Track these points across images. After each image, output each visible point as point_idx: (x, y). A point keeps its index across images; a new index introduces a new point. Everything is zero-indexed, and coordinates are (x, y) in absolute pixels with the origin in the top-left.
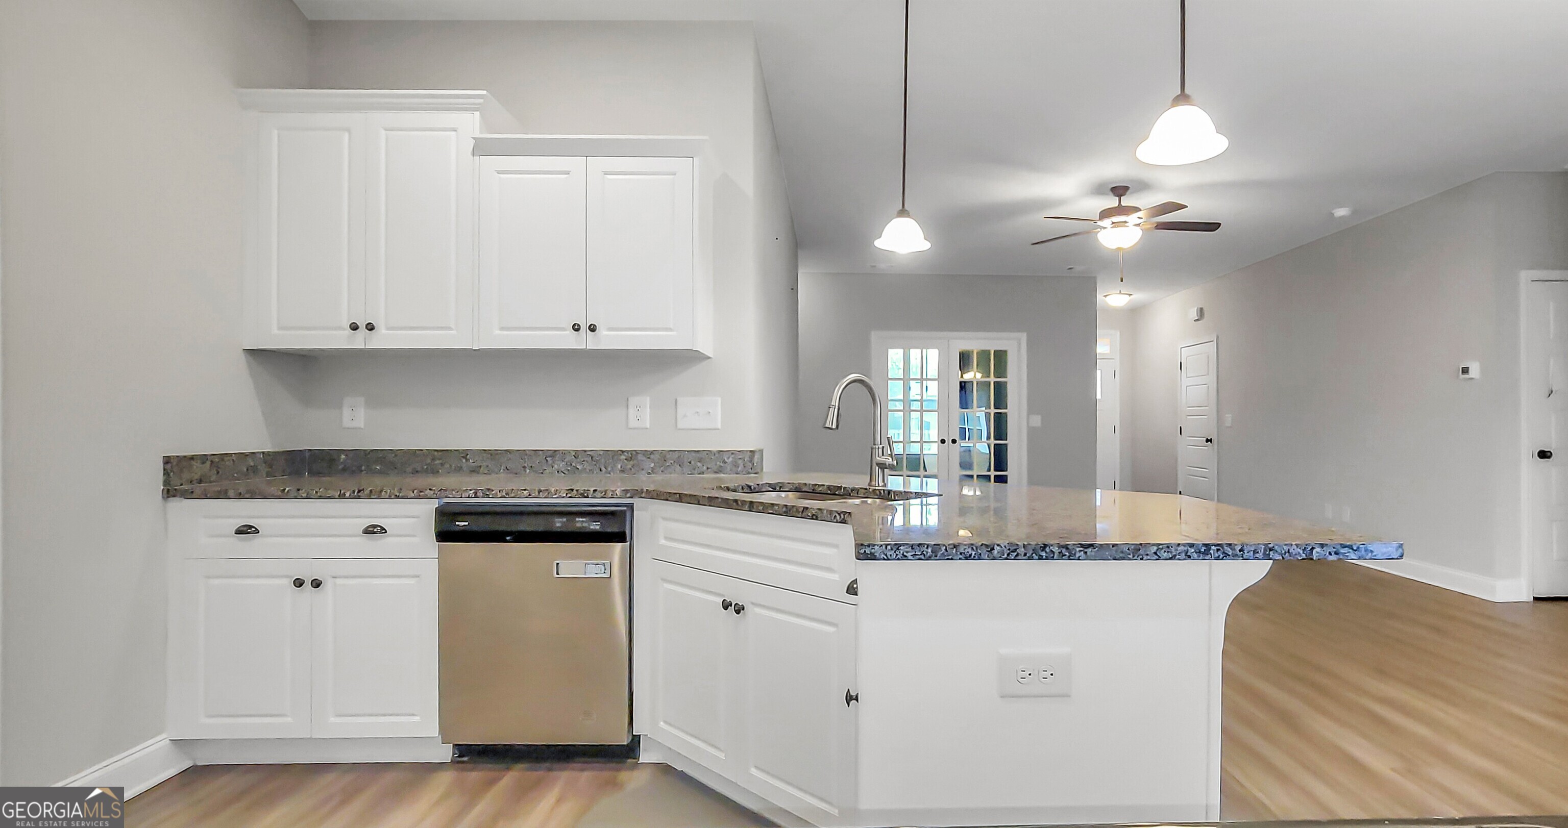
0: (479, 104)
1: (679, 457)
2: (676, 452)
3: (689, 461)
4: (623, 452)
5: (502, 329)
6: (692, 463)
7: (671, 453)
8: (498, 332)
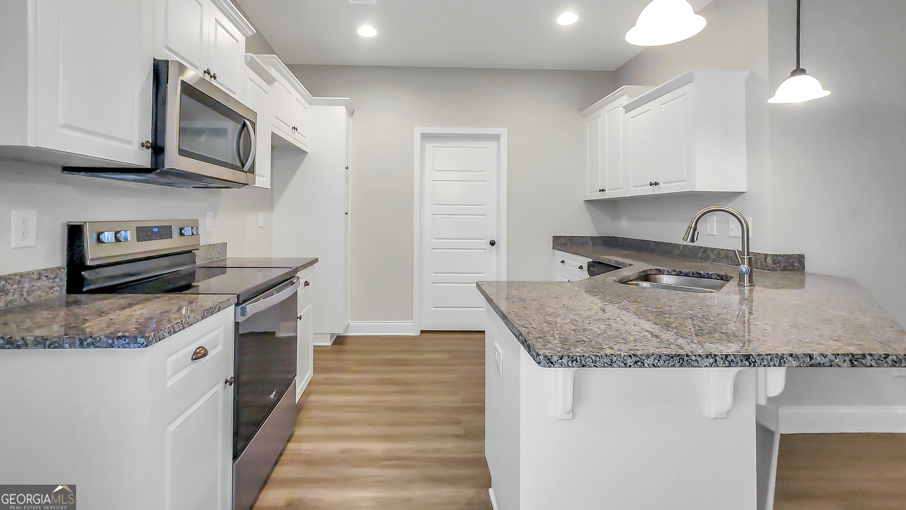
0: (625, 91)
1: (726, 254)
2: (725, 250)
3: (731, 256)
4: (701, 247)
5: (634, 187)
6: (733, 258)
7: (722, 250)
8: (632, 189)
